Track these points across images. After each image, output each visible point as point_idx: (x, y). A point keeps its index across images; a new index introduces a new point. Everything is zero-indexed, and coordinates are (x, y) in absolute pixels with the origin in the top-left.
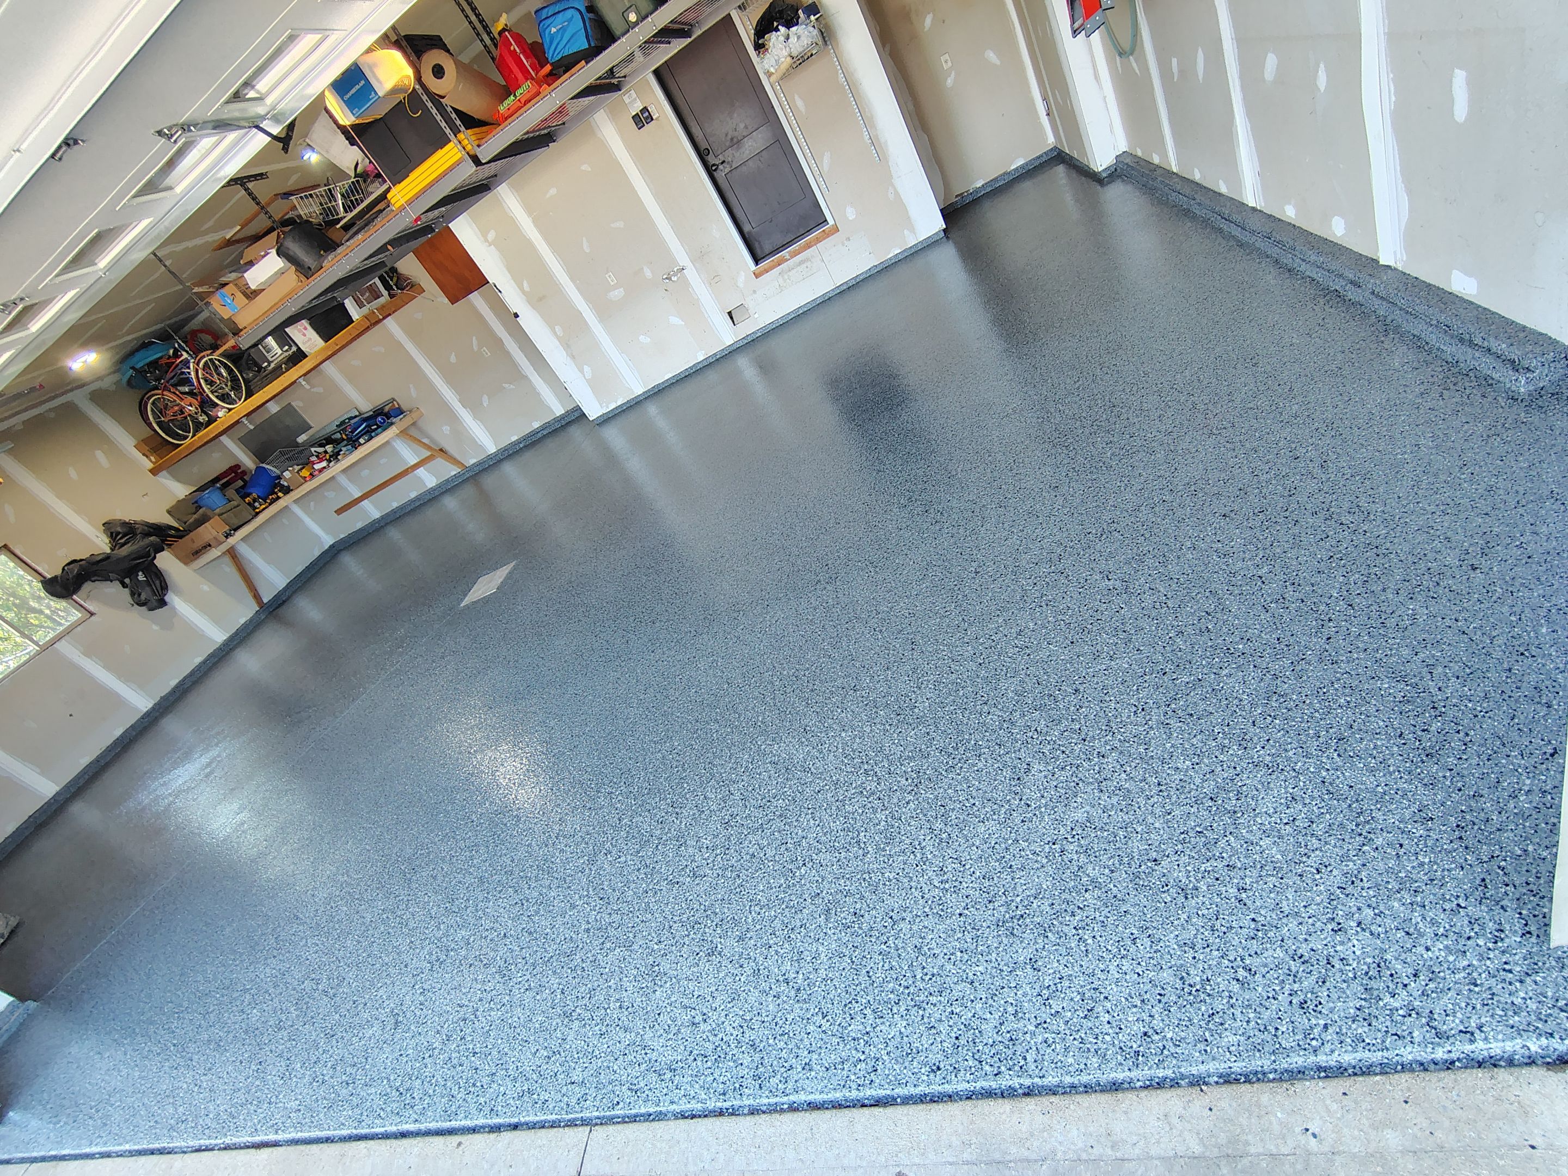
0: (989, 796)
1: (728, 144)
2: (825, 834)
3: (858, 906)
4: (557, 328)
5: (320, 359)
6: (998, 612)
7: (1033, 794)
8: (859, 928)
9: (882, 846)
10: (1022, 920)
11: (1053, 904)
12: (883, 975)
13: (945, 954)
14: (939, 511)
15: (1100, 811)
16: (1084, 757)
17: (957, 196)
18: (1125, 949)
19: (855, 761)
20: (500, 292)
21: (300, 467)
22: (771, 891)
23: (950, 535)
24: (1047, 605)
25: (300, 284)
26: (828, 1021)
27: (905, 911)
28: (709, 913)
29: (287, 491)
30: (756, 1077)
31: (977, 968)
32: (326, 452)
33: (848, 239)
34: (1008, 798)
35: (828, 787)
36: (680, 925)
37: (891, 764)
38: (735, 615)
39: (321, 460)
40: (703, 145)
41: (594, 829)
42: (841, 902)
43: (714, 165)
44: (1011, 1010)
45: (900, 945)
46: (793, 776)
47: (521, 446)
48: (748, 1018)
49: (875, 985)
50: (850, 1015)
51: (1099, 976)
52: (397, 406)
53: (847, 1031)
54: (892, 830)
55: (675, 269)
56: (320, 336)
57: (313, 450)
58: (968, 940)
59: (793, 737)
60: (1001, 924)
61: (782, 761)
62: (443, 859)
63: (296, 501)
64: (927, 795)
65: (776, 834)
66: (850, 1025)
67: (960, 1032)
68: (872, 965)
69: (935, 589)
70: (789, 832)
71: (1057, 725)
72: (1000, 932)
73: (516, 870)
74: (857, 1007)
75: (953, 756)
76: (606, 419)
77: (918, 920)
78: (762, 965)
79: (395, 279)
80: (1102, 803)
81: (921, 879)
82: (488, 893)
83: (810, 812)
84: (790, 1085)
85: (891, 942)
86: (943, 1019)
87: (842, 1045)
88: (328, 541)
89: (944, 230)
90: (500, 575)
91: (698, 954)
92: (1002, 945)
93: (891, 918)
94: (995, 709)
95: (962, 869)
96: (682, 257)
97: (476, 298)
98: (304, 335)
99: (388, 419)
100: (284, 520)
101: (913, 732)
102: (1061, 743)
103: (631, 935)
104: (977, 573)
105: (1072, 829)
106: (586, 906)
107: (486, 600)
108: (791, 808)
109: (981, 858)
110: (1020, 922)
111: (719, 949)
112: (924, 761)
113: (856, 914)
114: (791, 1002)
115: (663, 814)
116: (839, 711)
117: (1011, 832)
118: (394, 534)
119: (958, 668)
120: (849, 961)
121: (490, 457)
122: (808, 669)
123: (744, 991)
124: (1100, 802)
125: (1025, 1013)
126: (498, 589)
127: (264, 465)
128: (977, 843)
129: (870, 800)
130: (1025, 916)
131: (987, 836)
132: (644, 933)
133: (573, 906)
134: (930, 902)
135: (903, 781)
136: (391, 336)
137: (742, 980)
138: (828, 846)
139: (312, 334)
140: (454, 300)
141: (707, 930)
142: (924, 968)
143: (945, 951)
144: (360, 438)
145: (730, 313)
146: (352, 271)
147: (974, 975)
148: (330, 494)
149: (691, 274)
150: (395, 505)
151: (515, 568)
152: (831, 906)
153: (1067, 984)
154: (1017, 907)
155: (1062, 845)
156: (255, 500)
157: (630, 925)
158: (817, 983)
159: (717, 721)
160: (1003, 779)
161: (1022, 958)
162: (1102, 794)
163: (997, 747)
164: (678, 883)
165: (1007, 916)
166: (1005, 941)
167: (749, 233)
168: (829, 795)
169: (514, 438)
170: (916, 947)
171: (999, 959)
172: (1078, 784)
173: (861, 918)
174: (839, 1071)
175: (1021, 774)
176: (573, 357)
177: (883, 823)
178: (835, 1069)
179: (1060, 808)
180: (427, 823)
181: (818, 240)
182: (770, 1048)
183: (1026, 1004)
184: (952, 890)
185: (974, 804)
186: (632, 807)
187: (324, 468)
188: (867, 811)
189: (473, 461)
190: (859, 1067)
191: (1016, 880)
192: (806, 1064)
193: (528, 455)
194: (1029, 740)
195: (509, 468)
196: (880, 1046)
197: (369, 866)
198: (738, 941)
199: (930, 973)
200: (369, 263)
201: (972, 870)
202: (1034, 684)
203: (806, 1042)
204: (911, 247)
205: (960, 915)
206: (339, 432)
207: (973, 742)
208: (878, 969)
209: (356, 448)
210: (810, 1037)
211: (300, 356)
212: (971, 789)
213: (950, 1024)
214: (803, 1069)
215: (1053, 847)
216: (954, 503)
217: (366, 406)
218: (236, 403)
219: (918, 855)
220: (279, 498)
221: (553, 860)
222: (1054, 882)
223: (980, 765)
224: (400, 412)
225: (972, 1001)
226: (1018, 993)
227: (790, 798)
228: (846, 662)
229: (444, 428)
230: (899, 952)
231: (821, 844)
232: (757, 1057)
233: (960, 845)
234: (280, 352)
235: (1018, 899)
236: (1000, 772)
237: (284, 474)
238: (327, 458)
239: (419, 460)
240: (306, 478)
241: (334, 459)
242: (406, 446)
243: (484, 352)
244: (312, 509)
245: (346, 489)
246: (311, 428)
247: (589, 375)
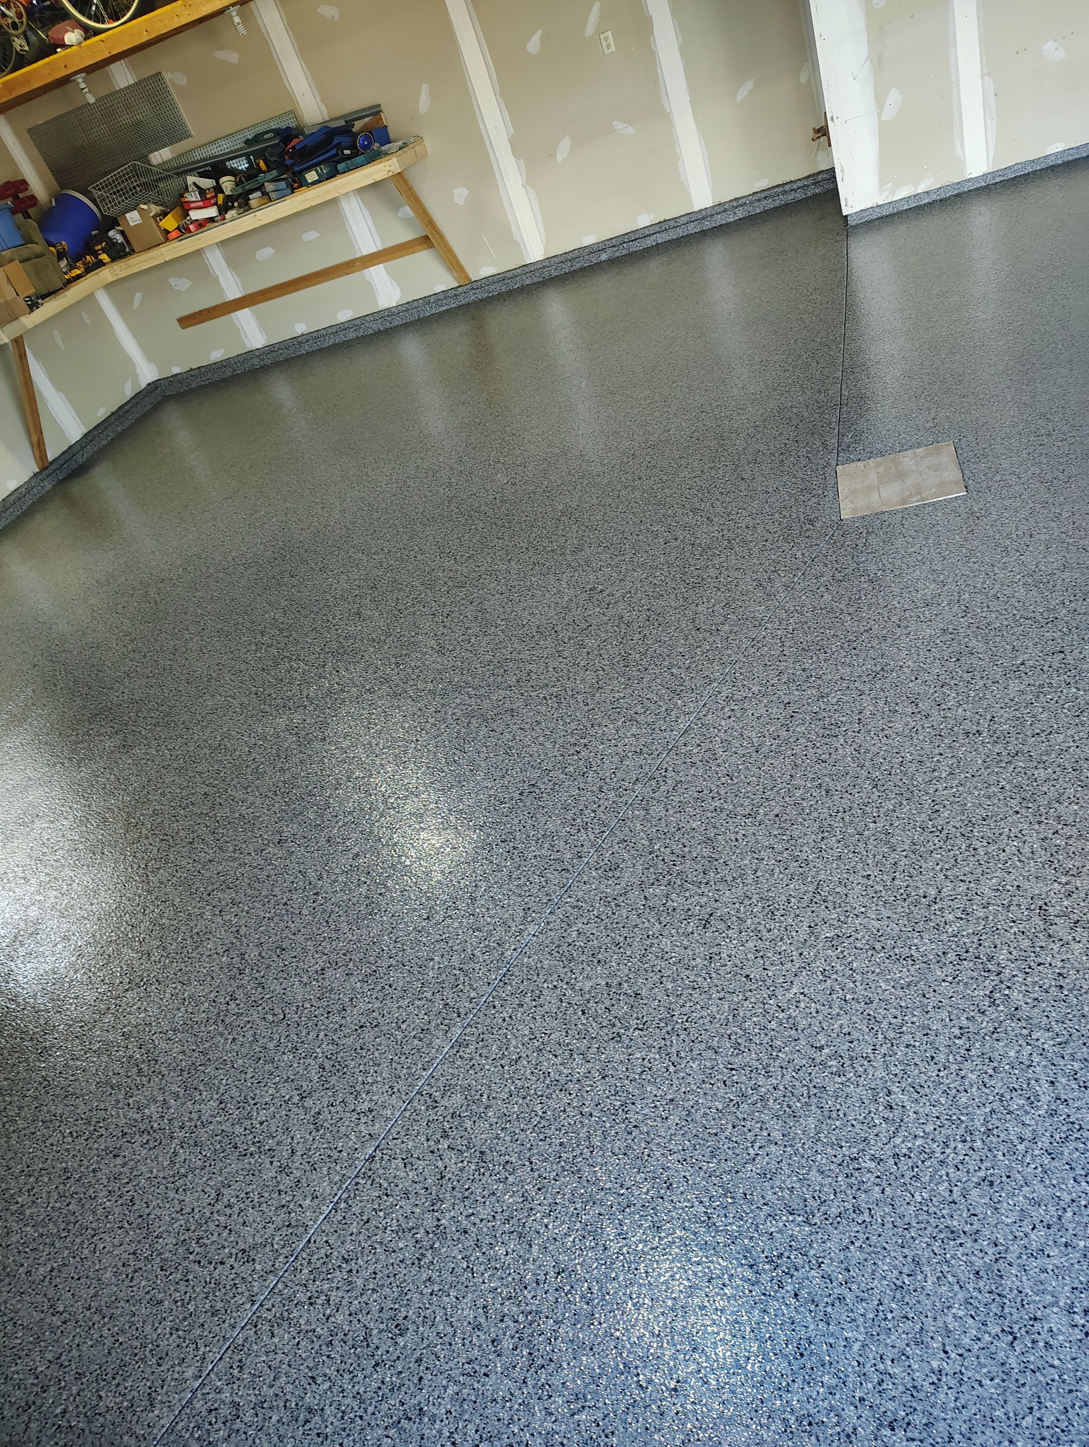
21: (161, 208)
29: (119, 253)
32: (218, 189)
39: (206, 202)
47: (604, 257)
52: (384, 123)
57: (190, 179)
88: (147, 374)
100: (84, 314)
121: (528, 268)
127: (76, 194)
144: (306, 170)
148: (181, 284)
150: (301, 329)
156: (60, 257)
169: (589, 240)
187: (212, 220)
189: (487, 271)
206: (247, 155)
209: (297, 190)
217: (314, 111)
220: (101, 264)
229: (456, 192)
237: (127, 215)
238: (220, 202)
239: (380, 248)
240: (170, 232)
241: (240, 206)
242: (367, 213)
243: (604, 44)
244: (135, 306)
245: (216, 280)
246: (189, 136)
247: (889, 113)
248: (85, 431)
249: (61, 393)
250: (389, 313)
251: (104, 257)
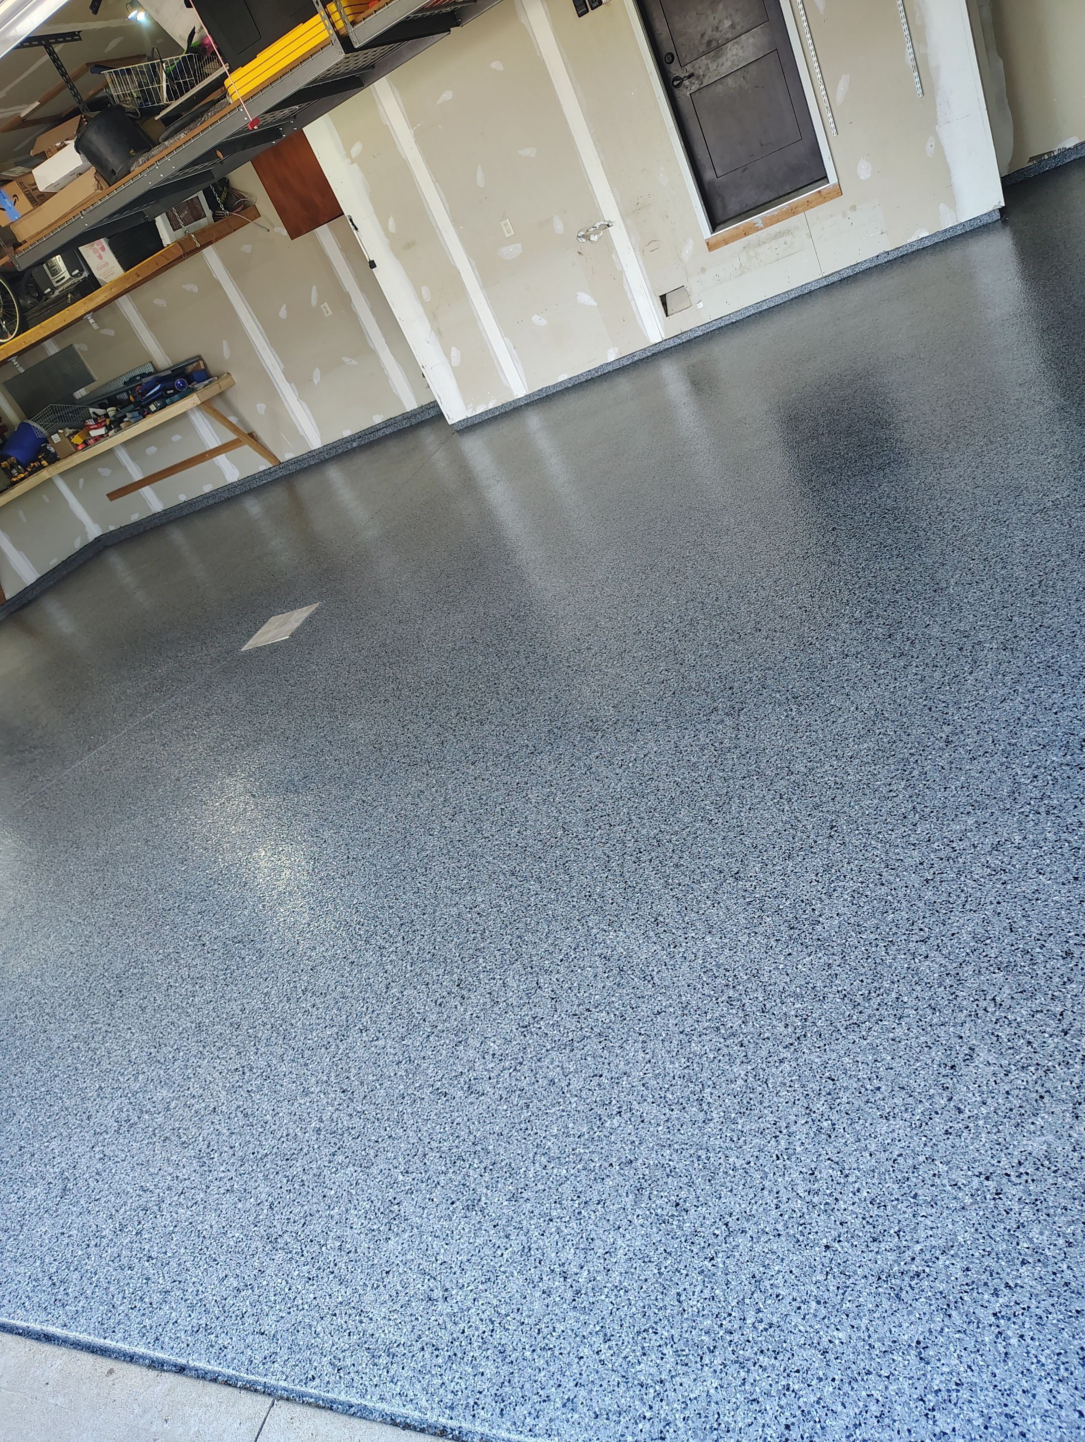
0: (903, 1081)
1: (702, 48)
2: (656, 1077)
3: (683, 1194)
4: (425, 290)
5: (115, 291)
6: (970, 809)
7: (970, 1095)
8: (679, 1227)
9: (733, 1115)
10: (916, 1281)
11: (968, 1269)
12: (699, 1305)
13: (794, 1300)
14: (908, 639)
15: (1069, 1148)
16: (1060, 1058)
17: (1031, 159)
18: (1067, 1369)
19: (718, 980)
20: (356, 229)
21: (71, 431)
22: (568, 1140)
23: (919, 677)
24: (1048, 813)
25: (99, 191)
26: (610, 1348)
27: (748, 1220)
28: (479, 1148)
29: (53, 459)
30: (499, 1398)
31: (836, 1333)
32: (106, 416)
33: (854, 208)
34: (932, 1091)
35: (672, 1010)
36: (438, 1155)
37: (768, 996)
38: (592, 734)
39: (100, 426)
40: (667, 47)
41: (353, 992)
42: (660, 1183)
43: (677, 78)
44: (874, 1409)
45: (732, 1268)
46: (628, 983)
47: (355, 445)
48: (503, 1312)
49: (685, 1316)
50: (643, 1348)
51: (1018, 1398)
52: (203, 367)
53: (633, 1370)
54: (752, 1095)
55: (597, 225)
56: (119, 262)
57: (91, 410)
58: (831, 1288)
59: (638, 927)
60: (884, 1278)
61: (616, 957)
62: (158, 986)
63: (62, 475)
64: (812, 1057)
65: (589, 1059)
66: (639, 1363)
67: (793, 1420)
68: (687, 1285)
69: (880, 753)
70: (606, 1061)
71: (1027, 999)
72: (880, 1290)
73: (245, 1025)
74: (655, 1341)
75: (860, 1008)
76: (470, 426)
77: (764, 1238)
78: (535, 1242)
79: (224, 195)
80: (1075, 1135)
81: (780, 1180)
82: (204, 1047)
83: (641, 1038)
84: (542, 1423)
85: (719, 1260)
86: (773, 1393)
87: (623, 1388)
88: (94, 532)
89: (1002, 210)
90: (299, 616)
91: (453, 1203)
92: (880, 1308)
93: (726, 1225)
94: (937, 953)
95: (842, 1181)
96: (610, 210)
97: (324, 233)
98: (101, 257)
99: (189, 384)
100: (44, 496)
101: (808, 959)
102: (1028, 1028)
103: (372, 1152)
104: (948, 742)
105: (1020, 1163)
106: (322, 1096)
107: (274, 649)
108: (615, 1027)
109: (873, 1171)
110: (913, 1283)
111: (482, 1203)
112: (817, 1005)
113: (677, 1205)
114: (565, 1306)
115: (445, 994)
116: (709, 903)
117: (925, 1145)
118: (177, 536)
119: (892, 878)
120: (656, 1271)
121: (312, 454)
122: (676, 833)
123: (504, 1272)
124: (1072, 1133)
125: (895, 1421)
126: (291, 636)
127: (30, 422)
128: (872, 1148)
129: (728, 1042)
130: (922, 1275)
131: (889, 1141)
132: (389, 1155)
133: (306, 1093)
134: (786, 1217)
135: (781, 1028)
136: (208, 271)
137: (505, 1256)
138: (657, 1096)
139: (109, 257)
140: (295, 232)
141: (471, 1172)
142: (759, 1311)
143: (795, 1294)
144: (150, 403)
145: (663, 298)
146: (168, 179)
147: (830, 1342)
148: (105, 472)
149: (619, 235)
150: (183, 498)
151: (317, 612)
152: (645, 1185)
153: (965, 1394)
154: (913, 1259)
155: (999, 1183)
156: (12, 466)
157: (373, 1138)
158: (606, 1290)
159: (539, 880)
160: (929, 1062)
161: (906, 1337)
162: (1076, 1122)
163: (929, 1011)
164: (446, 1094)
165: (896, 1268)
166: (886, 1304)
167: (711, 183)
168: (673, 1021)
169: (347, 433)
170: (754, 1277)
171: (871, 1329)
172: (1042, 1097)
173: (684, 1213)
174: (613, 1424)
175: (959, 1061)
176: (439, 333)
177: (740, 1082)
178: (608, 1419)
179: (1007, 1128)
180: (148, 933)
181: (809, 204)
182: (525, 1363)
183: (899, 1408)
184: (822, 1207)
185: (879, 1088)
186: (406, 973)
187: (102, 436)
188: (720, 1057)
189: (289, 456)
190: (640, 1426)
191: (920, 1219)
192: (568, 1399)
193: (361, 461)
194: (981, 1013)
195: (334, 474)
196: (675, 1405)
197: (69, 974)
198: (509, 1200)
199: (766, 1321)
200: (191, 172)
201: (857, 1185)
202: (1004, 929)
203: (575, 1369)
204: (945, 231)
205: (827, 1247)
206: (127, 391)
207: (894, 995)
208: (694, 1292)
209: (144, 417)
210: (582, 1363)
211: (91, 284)
212: (879, 1065)
213: (782, 1403)
214: (564, 1405)
215: (986, 1183)
216: (935, 631)
217: (163, 360)
218: (7, 338)
219: (783, 1142)
220: (42, 467)
221: (293, 1021)
222: (976, 1236)
223: (899, 1032)
224: (204, 375)
225: (820, 1380)
226: (891, 1387)
227: (617, 1013)
228: (732, 835)
229: (258, 406)
230: (729, 1277)
231: (647, 1089)
232: (505, 1370)
233: (846, 1144)
234: (67, 276)
235: (918, 1247)
236: (926, 1049)
237: (52, 437)
238: (107, 424)
239: (220, 444)
240: (78, 445)
241: (115, 427)
242: (207, 422)
243: (324, 310)
244: (81, 487)
245: (126, 468)
246: (93, 381)
247: (456, 362)
248: (39, 576)
250: (234, 486)
251: (44, 462)
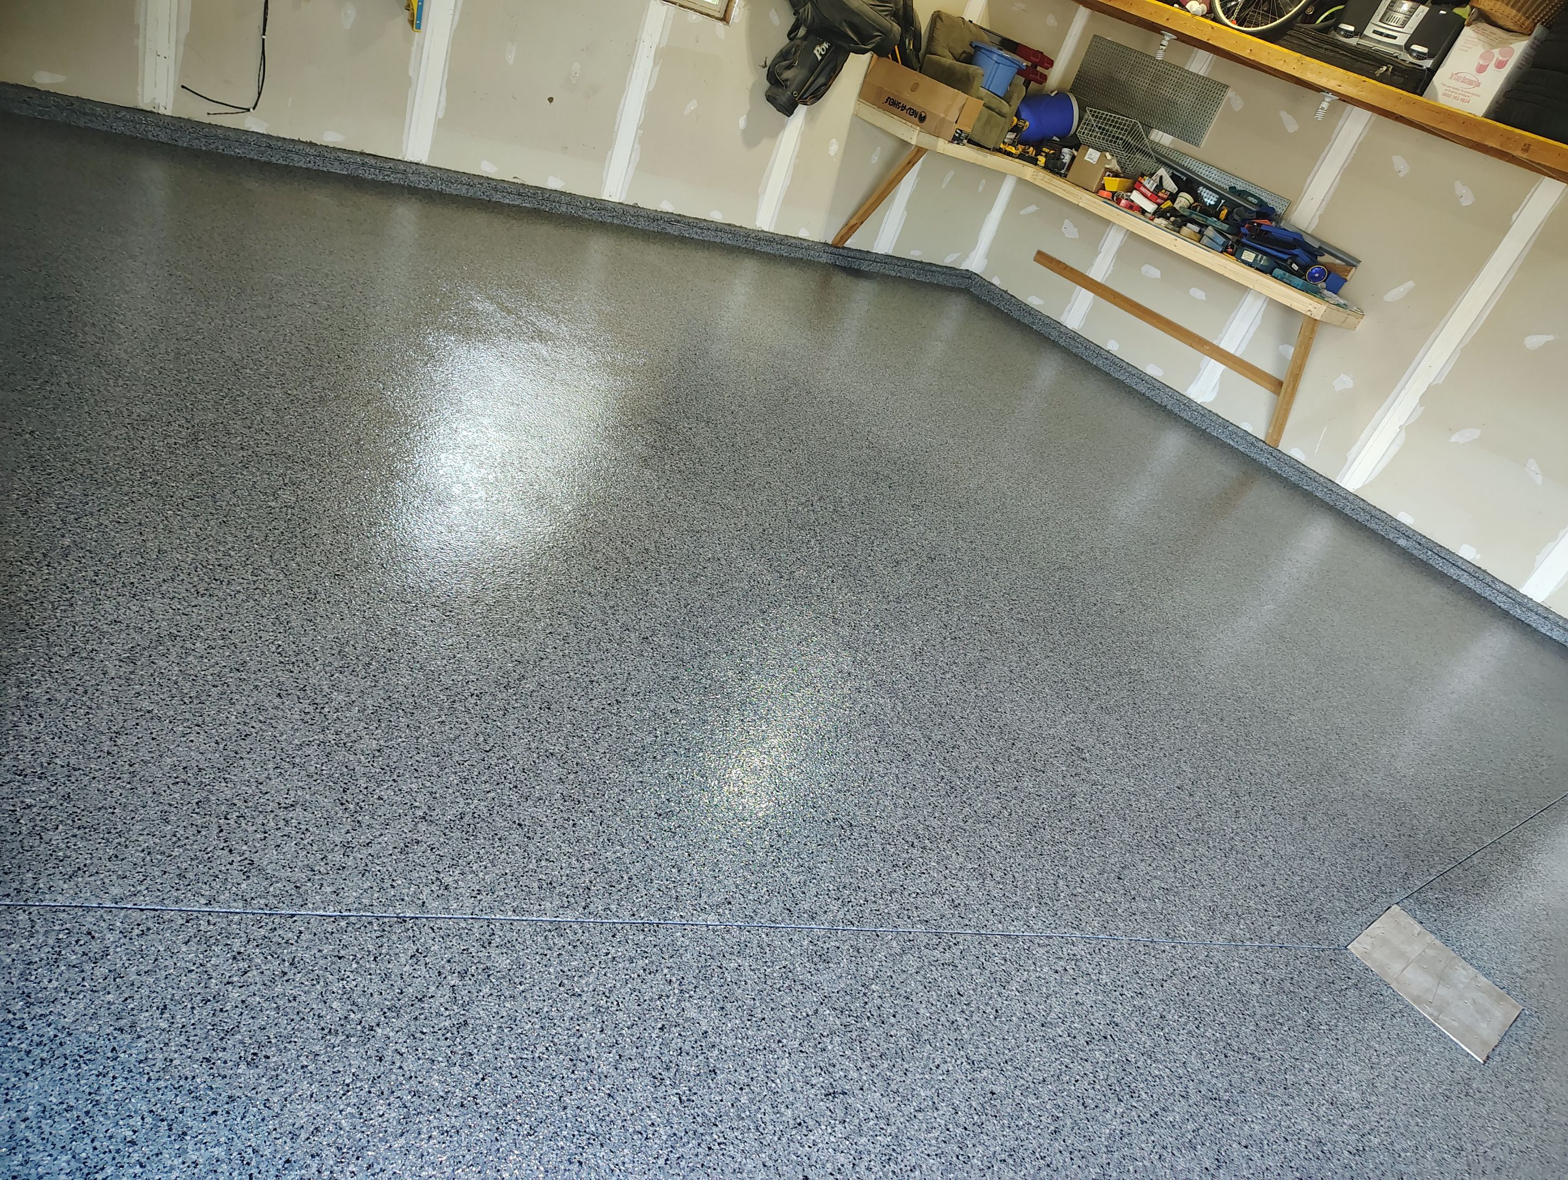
21: (1118, 169)
29: (1055, 167)
32: (1173, 197)
39: (1153, 196)
47: (1402, 542)
52: (1344, 275)
57: (1162, 172)
63: (1026, 184)
88: (975, 263)
98: (1481, 69)
100: (982, 182)
121: (1331, 486)
136: (1516, 203)
144: (1250, 248)
148: (1070, 230)
150: (1112, 346)
169: (1405, 518)
189: (1297, 453)
206: (1221, 197)
209: (1226, 254)
220: (1034, 161)
234: (1402, 40)
237: (1091, 150)
238: (1163, 207)
239: (1237, 355)
240: (1104, 189)
241: (1173, 223)
242: (1258, 321)
244: (1022, 213)
245: (1097, 254)
246: (1197, 145)
248: (890, 253)
249: (906, 213)
250: (1188, 403)
